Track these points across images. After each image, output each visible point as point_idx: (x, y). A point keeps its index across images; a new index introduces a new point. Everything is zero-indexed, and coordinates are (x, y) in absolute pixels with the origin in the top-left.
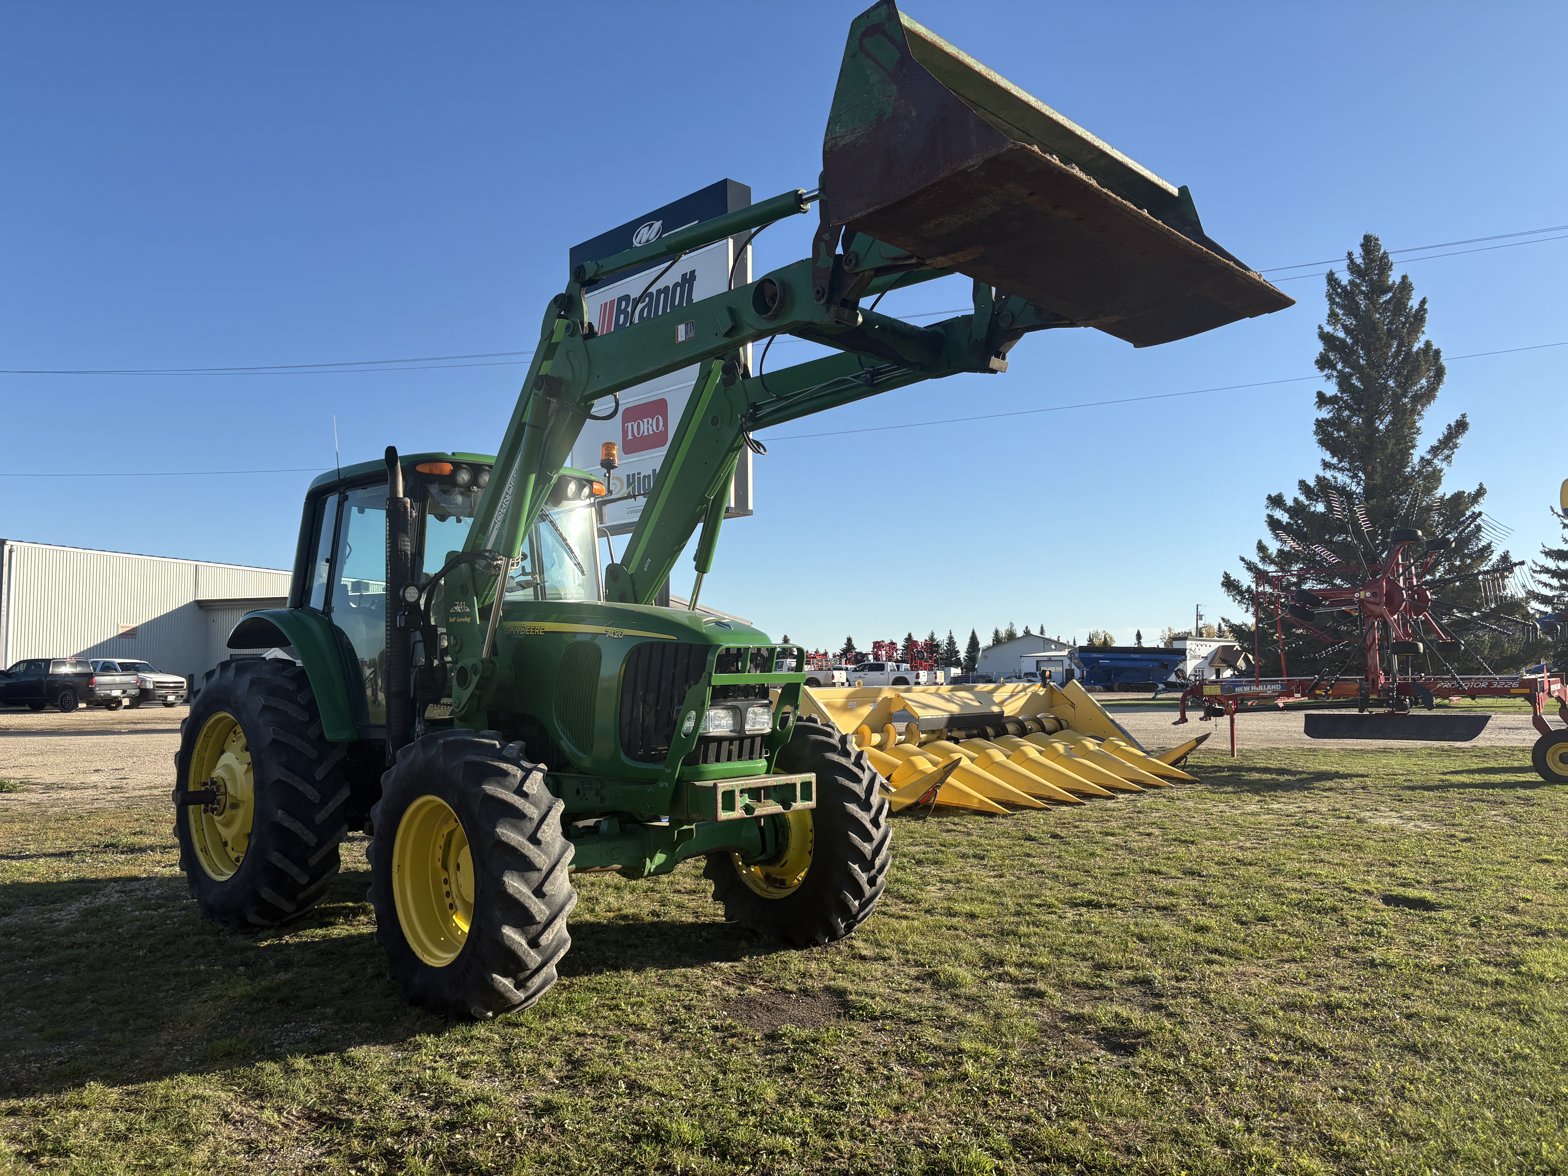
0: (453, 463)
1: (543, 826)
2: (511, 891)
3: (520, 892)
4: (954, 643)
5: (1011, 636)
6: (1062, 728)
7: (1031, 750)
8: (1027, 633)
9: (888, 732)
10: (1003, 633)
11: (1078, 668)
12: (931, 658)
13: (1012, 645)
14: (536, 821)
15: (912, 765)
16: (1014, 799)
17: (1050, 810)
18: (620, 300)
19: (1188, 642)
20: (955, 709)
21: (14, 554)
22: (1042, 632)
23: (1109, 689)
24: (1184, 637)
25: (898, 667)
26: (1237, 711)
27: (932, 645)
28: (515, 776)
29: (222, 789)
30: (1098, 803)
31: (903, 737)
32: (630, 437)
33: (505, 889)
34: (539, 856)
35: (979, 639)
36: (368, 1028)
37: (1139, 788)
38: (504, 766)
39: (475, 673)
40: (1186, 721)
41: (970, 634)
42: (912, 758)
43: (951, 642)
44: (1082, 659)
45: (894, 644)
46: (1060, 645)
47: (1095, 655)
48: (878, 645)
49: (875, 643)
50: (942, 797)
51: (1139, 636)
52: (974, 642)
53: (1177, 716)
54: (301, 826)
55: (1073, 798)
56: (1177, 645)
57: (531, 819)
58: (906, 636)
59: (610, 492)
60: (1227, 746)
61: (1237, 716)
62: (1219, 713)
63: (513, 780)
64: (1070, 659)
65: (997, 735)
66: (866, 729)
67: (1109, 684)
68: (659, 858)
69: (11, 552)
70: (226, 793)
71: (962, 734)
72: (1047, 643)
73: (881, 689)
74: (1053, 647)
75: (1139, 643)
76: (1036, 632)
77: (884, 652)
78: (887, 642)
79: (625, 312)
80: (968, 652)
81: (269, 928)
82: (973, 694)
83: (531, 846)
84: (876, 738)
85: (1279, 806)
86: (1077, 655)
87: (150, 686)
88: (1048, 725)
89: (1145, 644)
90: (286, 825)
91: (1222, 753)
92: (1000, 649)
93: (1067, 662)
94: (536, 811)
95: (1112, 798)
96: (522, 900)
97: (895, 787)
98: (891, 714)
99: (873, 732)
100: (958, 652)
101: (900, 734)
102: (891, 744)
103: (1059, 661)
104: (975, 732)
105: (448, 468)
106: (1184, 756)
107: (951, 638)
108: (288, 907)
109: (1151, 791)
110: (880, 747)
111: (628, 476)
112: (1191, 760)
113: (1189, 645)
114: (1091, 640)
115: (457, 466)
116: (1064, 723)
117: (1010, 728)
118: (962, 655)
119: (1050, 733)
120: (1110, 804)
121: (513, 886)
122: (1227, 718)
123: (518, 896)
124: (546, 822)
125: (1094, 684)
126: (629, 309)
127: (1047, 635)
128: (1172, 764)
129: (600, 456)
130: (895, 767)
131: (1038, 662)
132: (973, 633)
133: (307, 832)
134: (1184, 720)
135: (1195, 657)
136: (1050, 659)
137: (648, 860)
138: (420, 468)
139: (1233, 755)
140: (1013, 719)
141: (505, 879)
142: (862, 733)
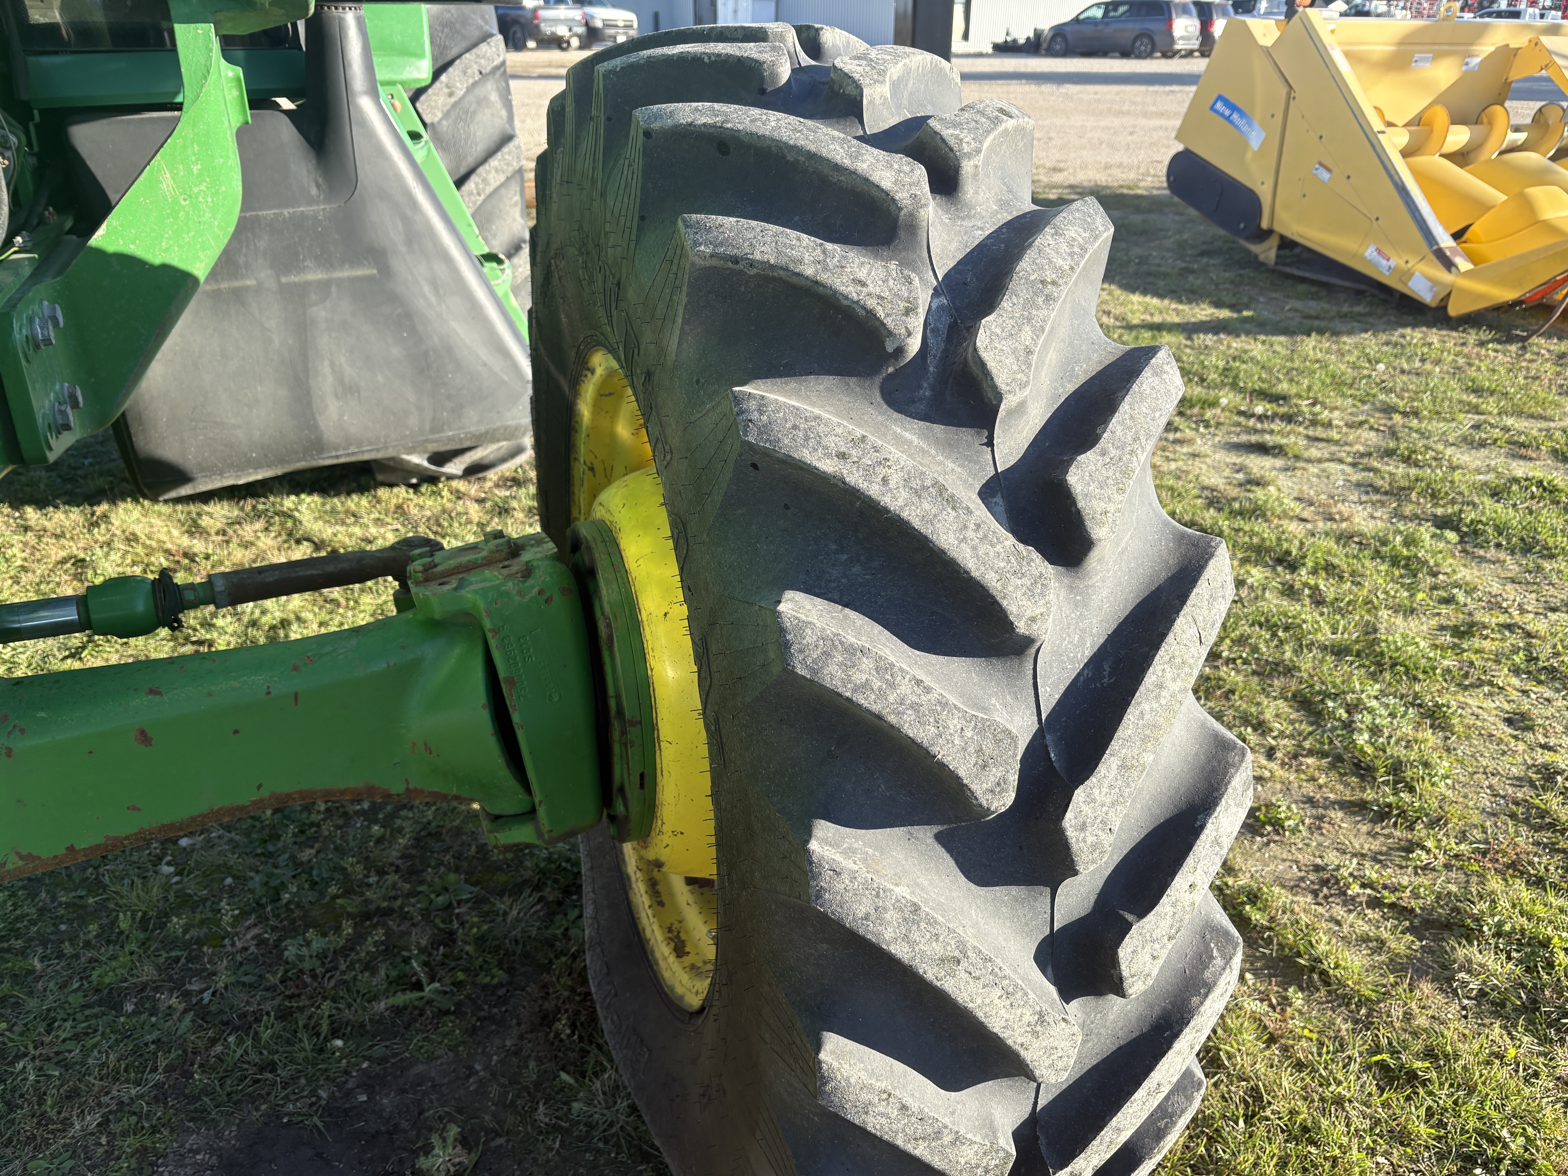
9: (1491, 124)
15: (1527, 205)
31: (1521, 137)
42: (1531, 188)
66: (1441, 115)
73: (1487, 25)
84: (1459, 137)
87: (599, 24)
97: (1471, 257)
98: (1507, 84)
99: (1454, 122)
101: (1517, 129)
102: (1490, 152)
110: (1461, 157)
130: (1483, 207)
142: (1429, 124)
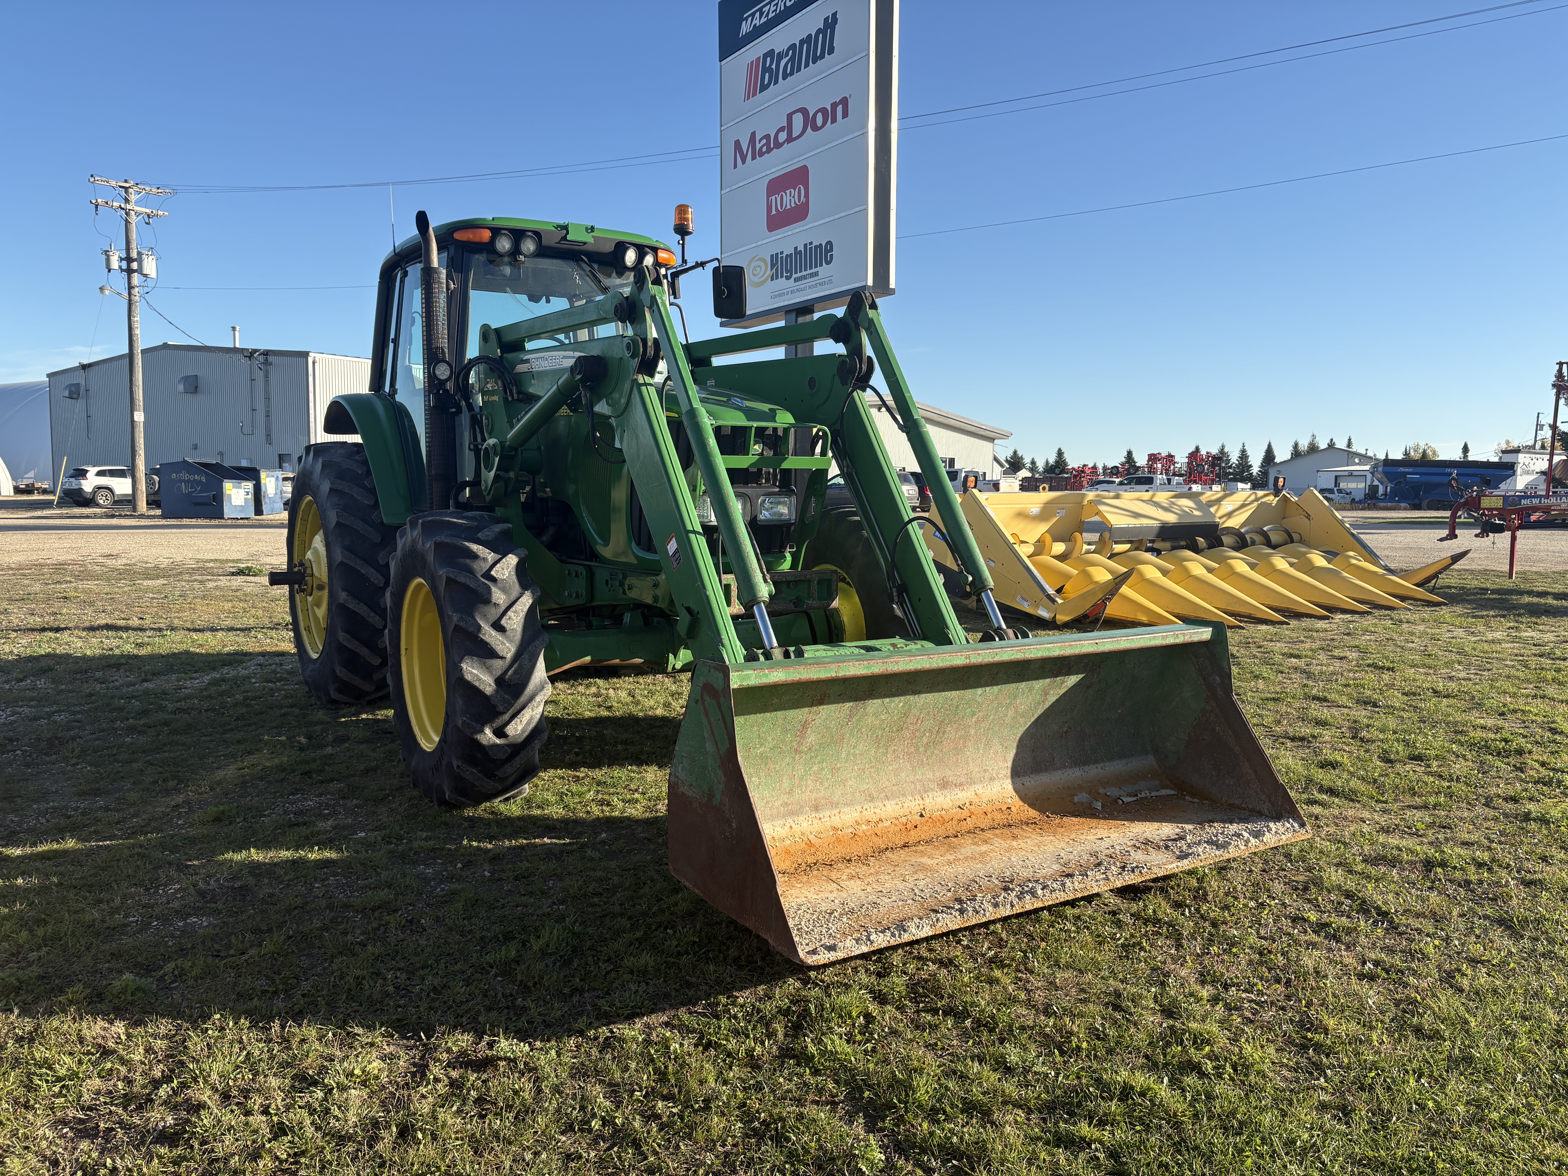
0: (491, 229)
1: (509, 613)
2: (468, 677)
3: (479, 679)
4: (1247, 457)
5: (1313, 448)
6: (1292, 541)
7: (1240, 564)
8: (1331, 445)
9: (1076, 542)
10: (1304, 445)
11: (1382, 483)
12: (1212, 472)
13: (1314, 457)
14: (503, 608)
15: (1090, 575)
16: (1203, 616)
17: (1243, 628)
18: (765, 56)
19: (1521, 456)
20: (1171, 518)
21: (317, 365)
22: (1349, 444)
23: (1417, 507)
24: (1517, 451)
25: (1169, 481)
26: (1521, 527)
27: (1219, 459)
28: (485, 559)
29: (309, 571)
30: (1306, 623)
31: (1093, 547)
32: (774, 212)
33: (463, 675)
34: (503, 643)
35: (1276, 452)
36: (356, 806)
37: (1364, 608)
38: (475, 547)
39: (495, 454)
40: (1456, 537)
41: (1265, 447)
42: (1090, 569)
43: (1244, 456)
44: (1386, 474)
45: (1172, 456)
46: (1364, 458)
47: (1402, 469)
48: (1153, 458)
49: (1150, 456)
50: (1113, 609)
51: (1466, 449)
52: (1269, 455)
53: (1445, 532)
54: (366, 608)
55: (1278, 617)
56: (1508, 458)
57: (496, 605)
58: (1193, 449)
59: (684, 261)
60: (1506, 568)
61: (1520, 534)
62: (1499, 529)
63: (482, 564)
64: (1373, 473)
65: (1211, 546)
66: (1048, 538)
67: (1417, 501)
68: (684, 654)
69: (314, 363)
70: (312, 575)
71: (1168, 545)
72: (1349, 455)
74: (1357, 460)
75: (1465, 456)
76: (1341, 444)
77: (1159, 466)
78: (1164, 454)
79: (769, 70)
80: (1262, 466)
81: (351, 705)
82: (1196, 504)
83: (494, 633)
84: (1059, 548)
85: (1533, 634)
86: (1380, 469)
88: (1274, 538)
89: (1471, 457)
90: (351, 606)
91: (1498, 575)
92: (1299, 462)
93: (1369, 476)
94: (503, 597)
95: (1327, 618)
96: (481, 687)
97: (1063, 598)
98: (1082, 522)
99: (1057, 542)
100: (1251, 466)
101: (1089, 544)
102: (1074, 555)
103: (1361, 476)
104: (1183, 543)
105: (486, 235)
106: (1435, 576)
107: (1243, 451)
108: (367, 687)
109: (1377, 612)
110: (1061, 557)
111: (772, 256)
112: (1444, 580)
113: (1522, 458)
114: (1406, 454)
115: (496, 231)
116: (1295, 536)
117: (1226, 539)
118: (1255, 470)
119: (1274, 547)
120: (1321, 624)
121: (471, 673)
122: (1507, 534)
123: (477, 684)
124: (513, 609)
125: (1399, 501)
126: (774, 66)
127: (1354, 449)
128: (1417, 585)
129: (671, 221)
131: (1336, 477)
132: (1269, 446)
133: (372, 614)
134: (1452, 536)
135: (1528, 473)
136: (1351, 474)
137: (671, 656)
138: (457, 236)
139: (1511, 577)
140: (1230, 531)
141: (464, 666)
142: (1044, 542)
